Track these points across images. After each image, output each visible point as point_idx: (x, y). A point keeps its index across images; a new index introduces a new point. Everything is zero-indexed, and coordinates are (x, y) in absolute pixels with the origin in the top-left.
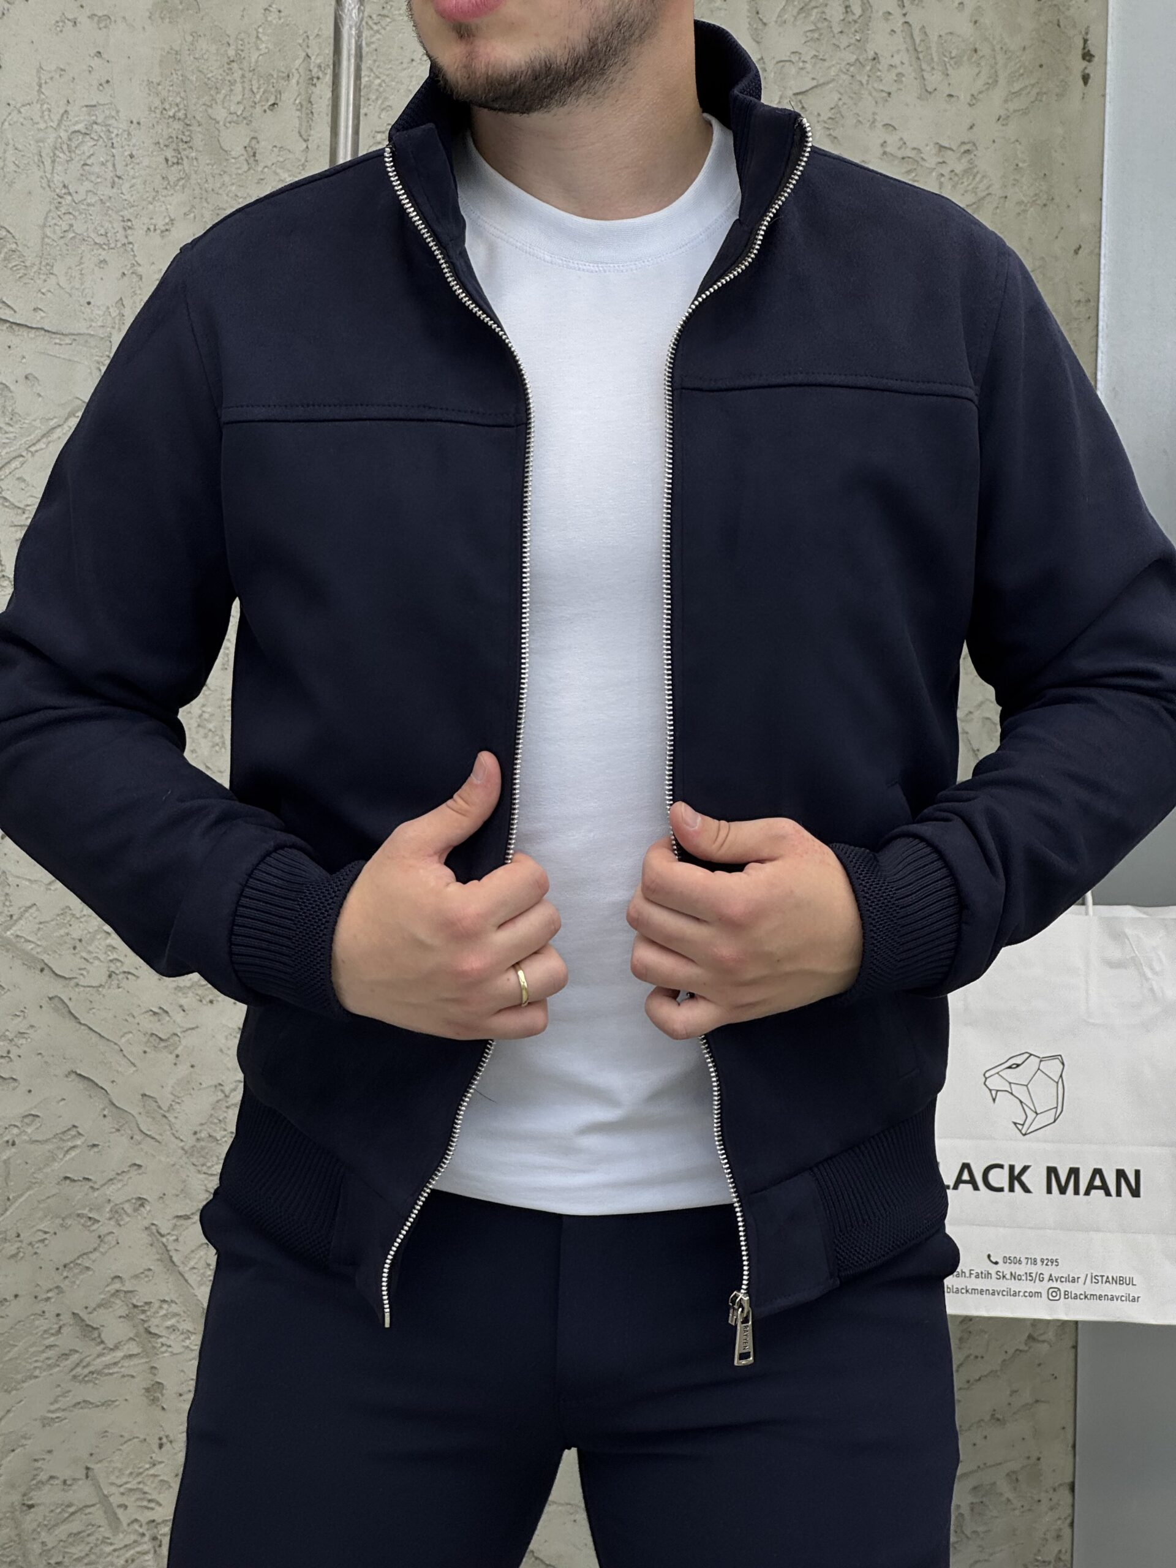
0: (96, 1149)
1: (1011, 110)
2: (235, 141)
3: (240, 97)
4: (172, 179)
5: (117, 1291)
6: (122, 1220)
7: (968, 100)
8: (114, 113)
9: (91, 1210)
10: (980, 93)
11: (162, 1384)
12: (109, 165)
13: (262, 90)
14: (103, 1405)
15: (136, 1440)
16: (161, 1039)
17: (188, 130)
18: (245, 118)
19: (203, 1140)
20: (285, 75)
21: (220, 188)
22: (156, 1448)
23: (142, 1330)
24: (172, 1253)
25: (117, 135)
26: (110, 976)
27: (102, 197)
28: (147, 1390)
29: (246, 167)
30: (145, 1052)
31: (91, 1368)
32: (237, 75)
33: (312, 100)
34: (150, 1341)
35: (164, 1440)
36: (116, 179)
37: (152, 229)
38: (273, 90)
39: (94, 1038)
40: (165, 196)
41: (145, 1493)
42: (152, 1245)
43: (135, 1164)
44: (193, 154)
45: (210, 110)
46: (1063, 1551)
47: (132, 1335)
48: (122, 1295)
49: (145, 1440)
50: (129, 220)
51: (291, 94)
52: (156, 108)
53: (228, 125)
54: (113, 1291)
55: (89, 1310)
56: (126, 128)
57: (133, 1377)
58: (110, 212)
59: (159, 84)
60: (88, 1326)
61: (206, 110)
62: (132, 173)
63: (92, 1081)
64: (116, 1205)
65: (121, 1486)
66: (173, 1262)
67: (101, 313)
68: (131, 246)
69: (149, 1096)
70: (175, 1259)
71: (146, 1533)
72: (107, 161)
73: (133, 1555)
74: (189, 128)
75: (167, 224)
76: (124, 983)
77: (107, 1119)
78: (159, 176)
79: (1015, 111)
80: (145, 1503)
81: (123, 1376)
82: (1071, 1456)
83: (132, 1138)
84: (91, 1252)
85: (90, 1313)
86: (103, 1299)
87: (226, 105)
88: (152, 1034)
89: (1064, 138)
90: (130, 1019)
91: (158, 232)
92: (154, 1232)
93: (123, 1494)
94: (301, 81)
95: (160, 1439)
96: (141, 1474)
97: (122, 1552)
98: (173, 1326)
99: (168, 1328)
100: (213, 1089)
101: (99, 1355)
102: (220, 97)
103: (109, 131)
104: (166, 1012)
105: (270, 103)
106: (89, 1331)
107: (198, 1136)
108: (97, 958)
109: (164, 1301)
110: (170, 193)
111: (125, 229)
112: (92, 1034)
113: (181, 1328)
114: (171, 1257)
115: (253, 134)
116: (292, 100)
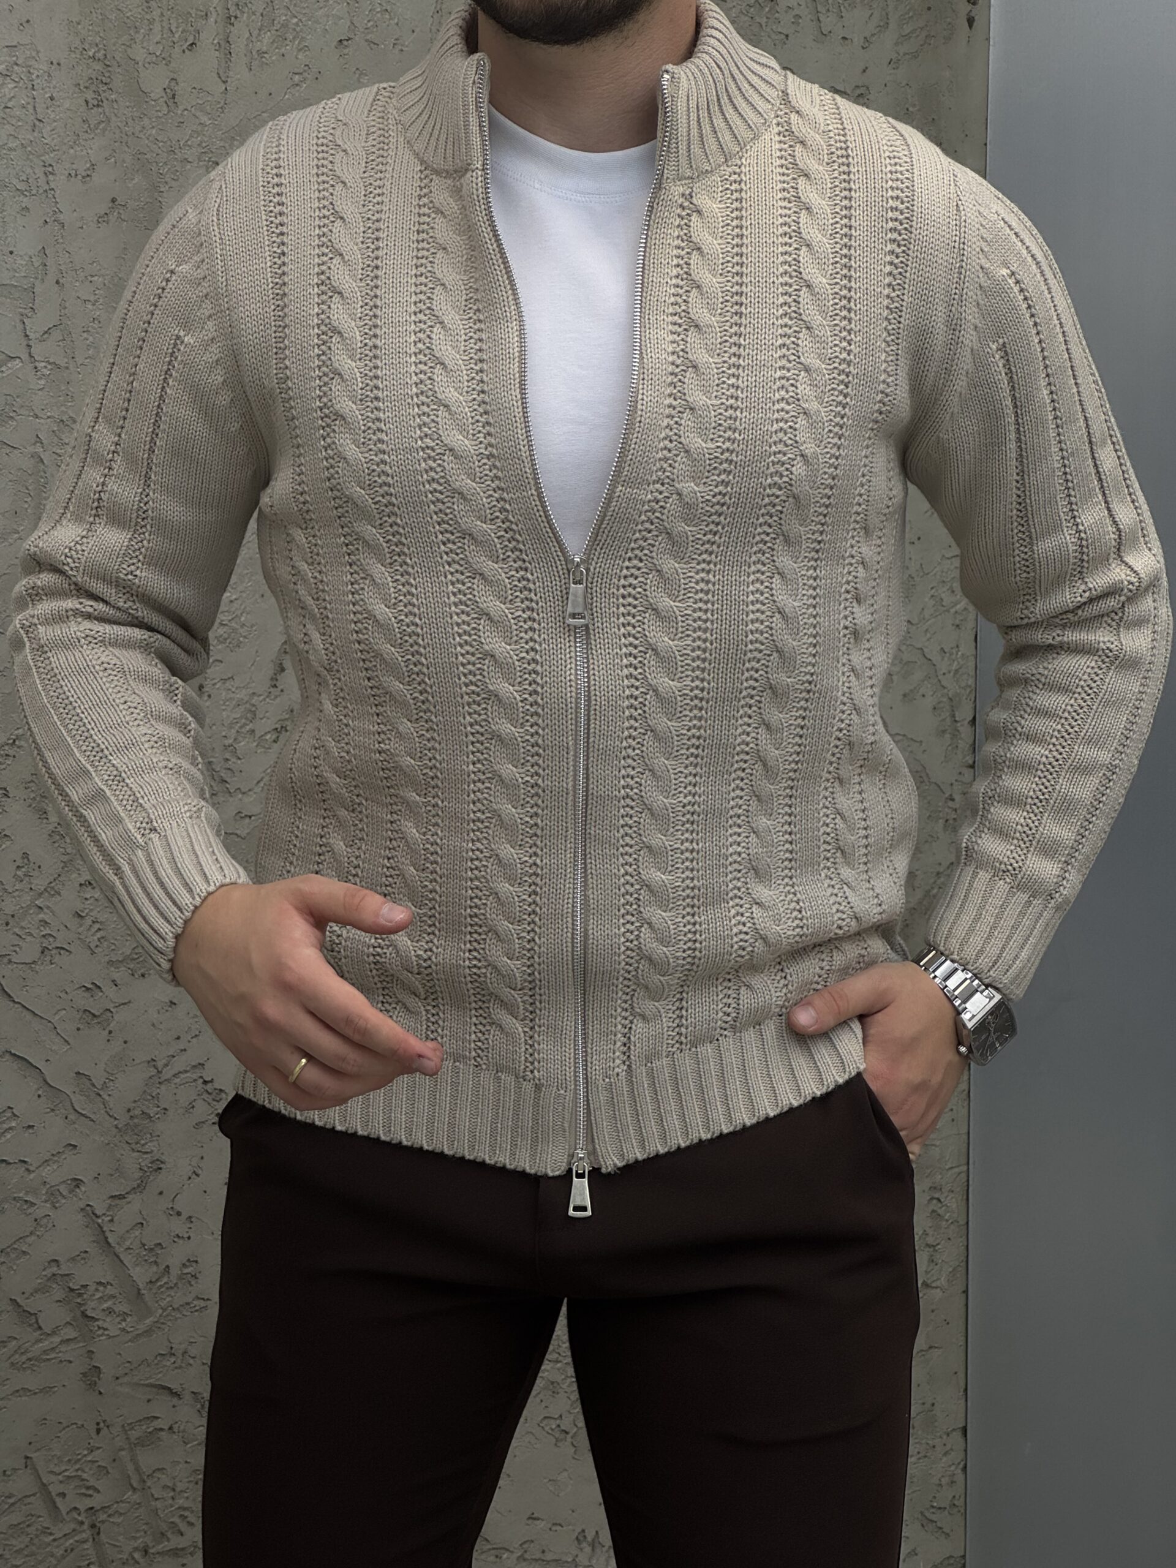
0: (31, 1131)
1: (901, 54)
2: (154, 81)
3: (158, 38)
4: (93, 122)
5: (54, 1275)
6: (57, 1202)
7: (862, 44)
8: (34, 54)
9: (27, 1193)
10: (873, 35)
11: (99, 1368)
12: (30, 107)
13: (180, 29)
14: (41, 1391)
15: (75, 1426)
16: (94, 1015)
17: (109, 71)
18: (164, 59)
19: (136, 1117)
20: (204, 14)
21: (140, 132)
22: (93, 1434)
23: (79, 1314)
24: (108, 1234)
25: (38, 76)
26: (42, 952)
27: (23, 142)
28: (84, 1374)
29: (165, 110)
30: (78, 1029)
31: (30, 1355)
32: (156, 13)
33: (230, 40)
34: (87, 1325)
35: (102, 1425)
36: (37, 123)
37: (73, 175)
38: (192, 29)
39: (29, 1016)
40: (86, 140)
41: (83, 1480)
42: (87, 1227)
43: (71, 1145)
44: (113, 97)
45: (129, 50)
46: (957, 1497)
47: (68, 1320)
48: (59, 1279)
49: (83, 1426)
50: (50, 165)
51: (210, 34)
52: (76, 48)
53: (147, 65)
54: (49, 1275)
55: (26, 1295)
56: (46, 69)
57: (70, 1362)
58: (31, 157)
59: (79, 24)
60: (24, 1311)
61: (126, 51)
62: (52, 116)
63: (26, 1060)
64: (51, 1187)
65: (60, 1474)
66: (108, 1243)
67: (24, 263)
68: (52, 192)
69: (83, 1074)
70: (110, 1240)
71: (84, 1520)
72: (28, 103)
73: (71, 1544)
74: (110, 69)
75: (88, 169)
76: (57, 959)
77: (41, 1099)
78: (80, 120)
79: (905, 54)
80: (83, 1491)
81: (61, 1361)
82: (963, 1401)
83: (66, 1118)
84: (27, 1236)
85: (27, 1298)
86: (40, 1284)
87: (145, 44)
88: (86, 1010)
89: (952, 82)
90: (63, 995)
91: (79, 177)
92: (89, 1212)
93: (61, 1482)
94: (219, 20)
95: (98, 1424)
96: (79, 1460)
97: (61, 1541)
98: (108, 1308)
99: (103, 1310)
100: (146, 1064)
101: (39, 1341)
102: (139, 37)
103: (29, 72)
104: (99, 988)
105: (188, 43)
106: (27, 1317)
107: (131, 1114)
108: (31, 934)
109: (100, 1283)
110: (91, 137)
111: (46, 174)
112: (25, 1012)
113: (117, 1310)
114: (106, 1238)
115: (172, 75)
116: (211, 40)
